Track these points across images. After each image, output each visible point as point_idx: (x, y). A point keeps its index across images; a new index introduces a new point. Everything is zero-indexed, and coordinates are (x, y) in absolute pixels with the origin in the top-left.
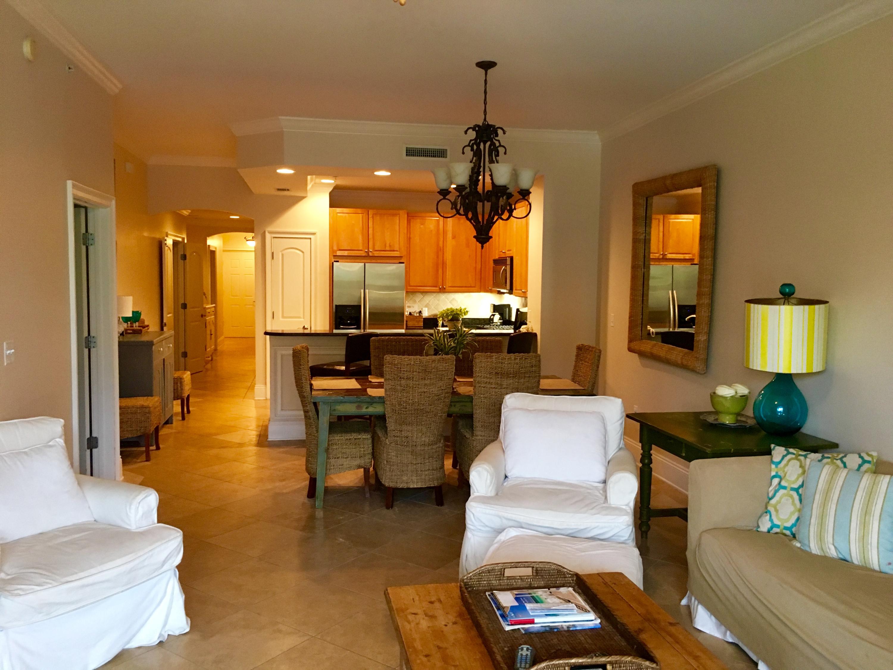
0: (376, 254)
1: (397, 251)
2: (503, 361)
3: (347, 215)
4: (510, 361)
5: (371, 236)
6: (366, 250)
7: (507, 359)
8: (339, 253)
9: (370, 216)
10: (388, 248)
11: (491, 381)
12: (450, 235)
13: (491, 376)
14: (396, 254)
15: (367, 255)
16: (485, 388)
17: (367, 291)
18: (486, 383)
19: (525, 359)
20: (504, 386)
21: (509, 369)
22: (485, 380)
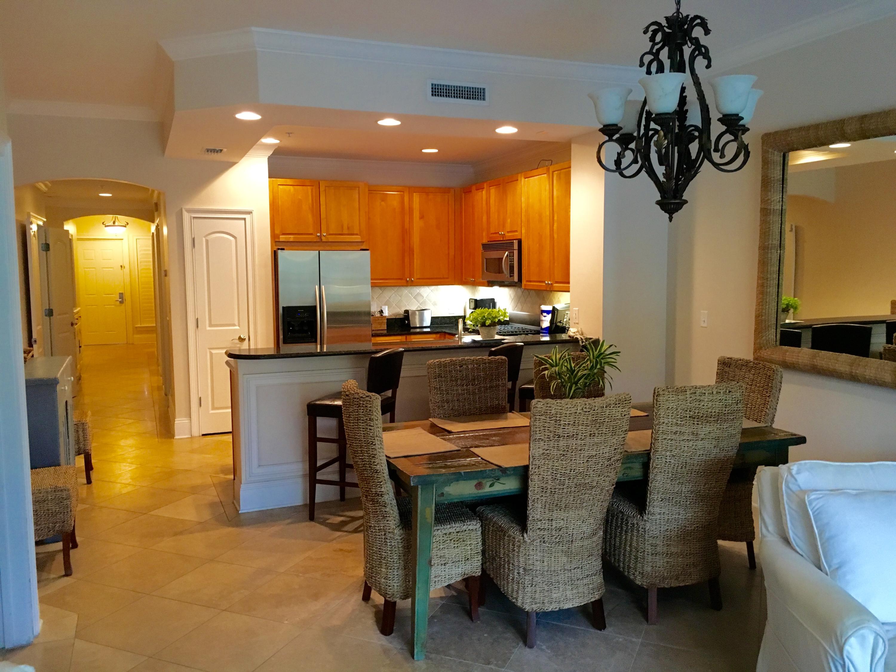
0: (331, 238)
1: (357, 234)
2: (702, 398)
3: (291, 187)
4: (711, 398)
5: (323, 216)
6: (319, 234)
7: (706, 394)
8: (282, 238)
9: (322, 189)
10: (345, 232)
11: (683, 429)
12: (416, 214)
13: (683, 423)
14: (358, 238)
15: (318, 240)
16: (673, 442)
17: (323, 287)
18: (675, 433)
19: (730, 392)
20: (702, 436)
21: (710, 410)
22: (675, 429)
